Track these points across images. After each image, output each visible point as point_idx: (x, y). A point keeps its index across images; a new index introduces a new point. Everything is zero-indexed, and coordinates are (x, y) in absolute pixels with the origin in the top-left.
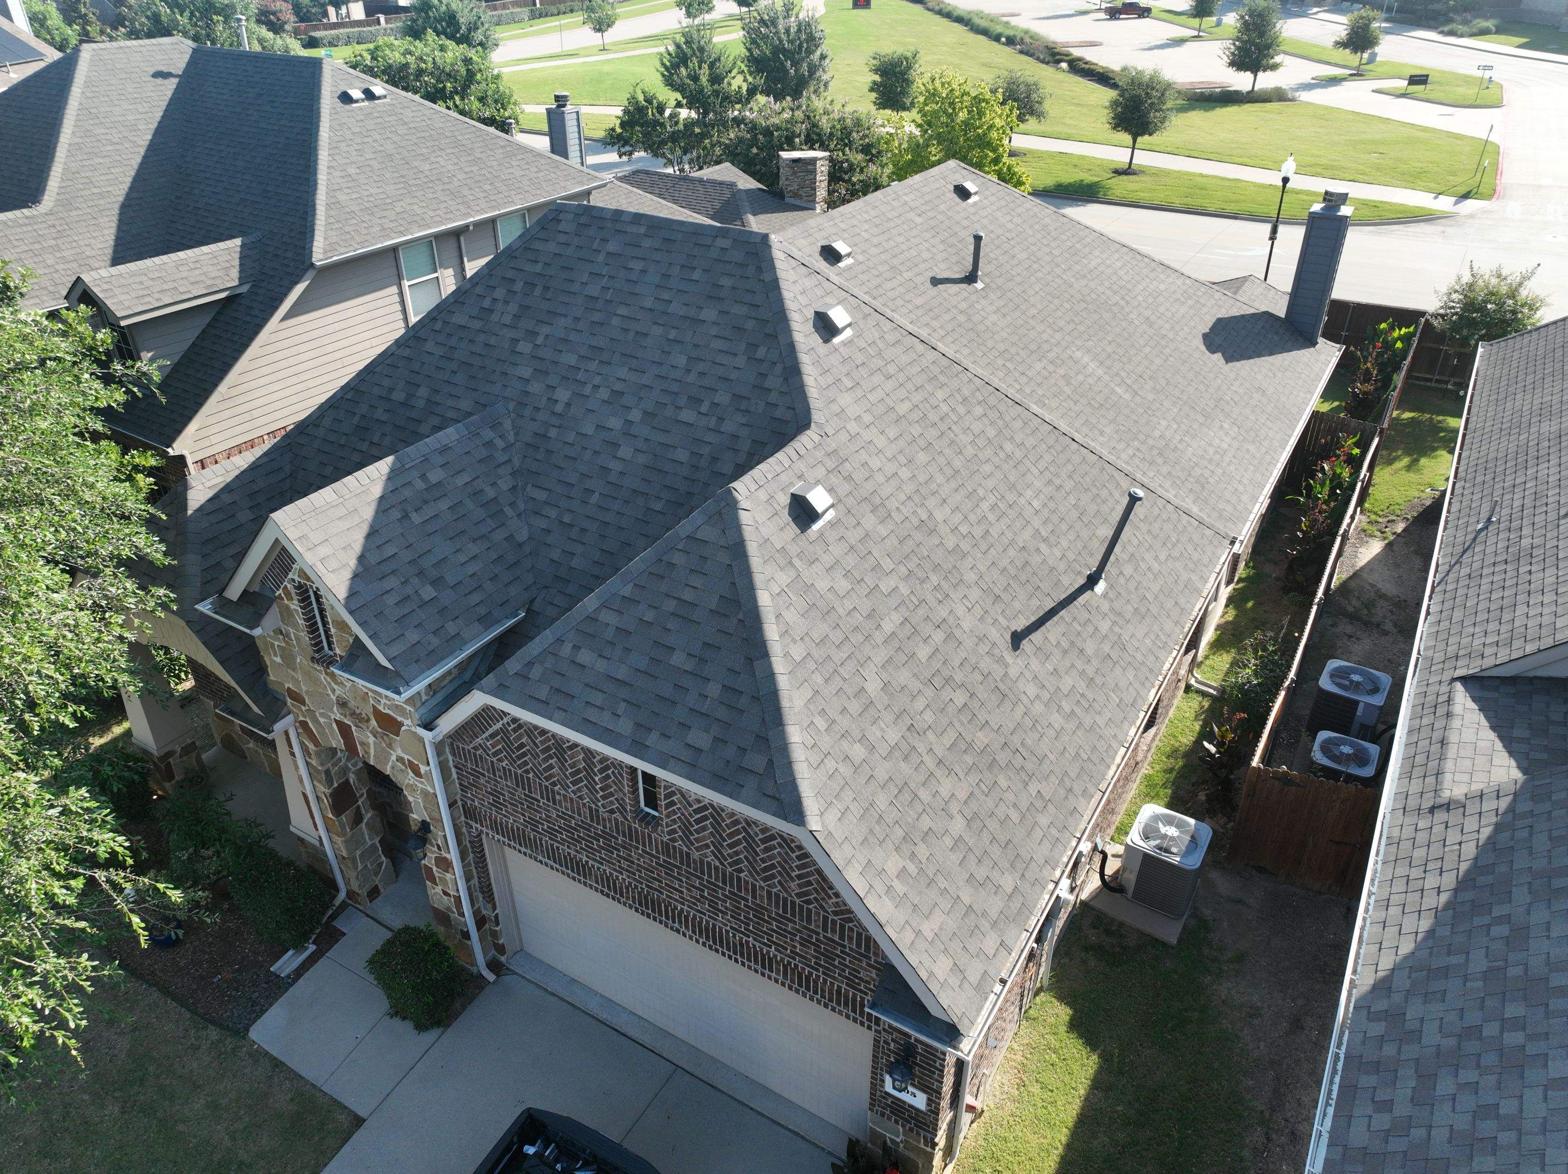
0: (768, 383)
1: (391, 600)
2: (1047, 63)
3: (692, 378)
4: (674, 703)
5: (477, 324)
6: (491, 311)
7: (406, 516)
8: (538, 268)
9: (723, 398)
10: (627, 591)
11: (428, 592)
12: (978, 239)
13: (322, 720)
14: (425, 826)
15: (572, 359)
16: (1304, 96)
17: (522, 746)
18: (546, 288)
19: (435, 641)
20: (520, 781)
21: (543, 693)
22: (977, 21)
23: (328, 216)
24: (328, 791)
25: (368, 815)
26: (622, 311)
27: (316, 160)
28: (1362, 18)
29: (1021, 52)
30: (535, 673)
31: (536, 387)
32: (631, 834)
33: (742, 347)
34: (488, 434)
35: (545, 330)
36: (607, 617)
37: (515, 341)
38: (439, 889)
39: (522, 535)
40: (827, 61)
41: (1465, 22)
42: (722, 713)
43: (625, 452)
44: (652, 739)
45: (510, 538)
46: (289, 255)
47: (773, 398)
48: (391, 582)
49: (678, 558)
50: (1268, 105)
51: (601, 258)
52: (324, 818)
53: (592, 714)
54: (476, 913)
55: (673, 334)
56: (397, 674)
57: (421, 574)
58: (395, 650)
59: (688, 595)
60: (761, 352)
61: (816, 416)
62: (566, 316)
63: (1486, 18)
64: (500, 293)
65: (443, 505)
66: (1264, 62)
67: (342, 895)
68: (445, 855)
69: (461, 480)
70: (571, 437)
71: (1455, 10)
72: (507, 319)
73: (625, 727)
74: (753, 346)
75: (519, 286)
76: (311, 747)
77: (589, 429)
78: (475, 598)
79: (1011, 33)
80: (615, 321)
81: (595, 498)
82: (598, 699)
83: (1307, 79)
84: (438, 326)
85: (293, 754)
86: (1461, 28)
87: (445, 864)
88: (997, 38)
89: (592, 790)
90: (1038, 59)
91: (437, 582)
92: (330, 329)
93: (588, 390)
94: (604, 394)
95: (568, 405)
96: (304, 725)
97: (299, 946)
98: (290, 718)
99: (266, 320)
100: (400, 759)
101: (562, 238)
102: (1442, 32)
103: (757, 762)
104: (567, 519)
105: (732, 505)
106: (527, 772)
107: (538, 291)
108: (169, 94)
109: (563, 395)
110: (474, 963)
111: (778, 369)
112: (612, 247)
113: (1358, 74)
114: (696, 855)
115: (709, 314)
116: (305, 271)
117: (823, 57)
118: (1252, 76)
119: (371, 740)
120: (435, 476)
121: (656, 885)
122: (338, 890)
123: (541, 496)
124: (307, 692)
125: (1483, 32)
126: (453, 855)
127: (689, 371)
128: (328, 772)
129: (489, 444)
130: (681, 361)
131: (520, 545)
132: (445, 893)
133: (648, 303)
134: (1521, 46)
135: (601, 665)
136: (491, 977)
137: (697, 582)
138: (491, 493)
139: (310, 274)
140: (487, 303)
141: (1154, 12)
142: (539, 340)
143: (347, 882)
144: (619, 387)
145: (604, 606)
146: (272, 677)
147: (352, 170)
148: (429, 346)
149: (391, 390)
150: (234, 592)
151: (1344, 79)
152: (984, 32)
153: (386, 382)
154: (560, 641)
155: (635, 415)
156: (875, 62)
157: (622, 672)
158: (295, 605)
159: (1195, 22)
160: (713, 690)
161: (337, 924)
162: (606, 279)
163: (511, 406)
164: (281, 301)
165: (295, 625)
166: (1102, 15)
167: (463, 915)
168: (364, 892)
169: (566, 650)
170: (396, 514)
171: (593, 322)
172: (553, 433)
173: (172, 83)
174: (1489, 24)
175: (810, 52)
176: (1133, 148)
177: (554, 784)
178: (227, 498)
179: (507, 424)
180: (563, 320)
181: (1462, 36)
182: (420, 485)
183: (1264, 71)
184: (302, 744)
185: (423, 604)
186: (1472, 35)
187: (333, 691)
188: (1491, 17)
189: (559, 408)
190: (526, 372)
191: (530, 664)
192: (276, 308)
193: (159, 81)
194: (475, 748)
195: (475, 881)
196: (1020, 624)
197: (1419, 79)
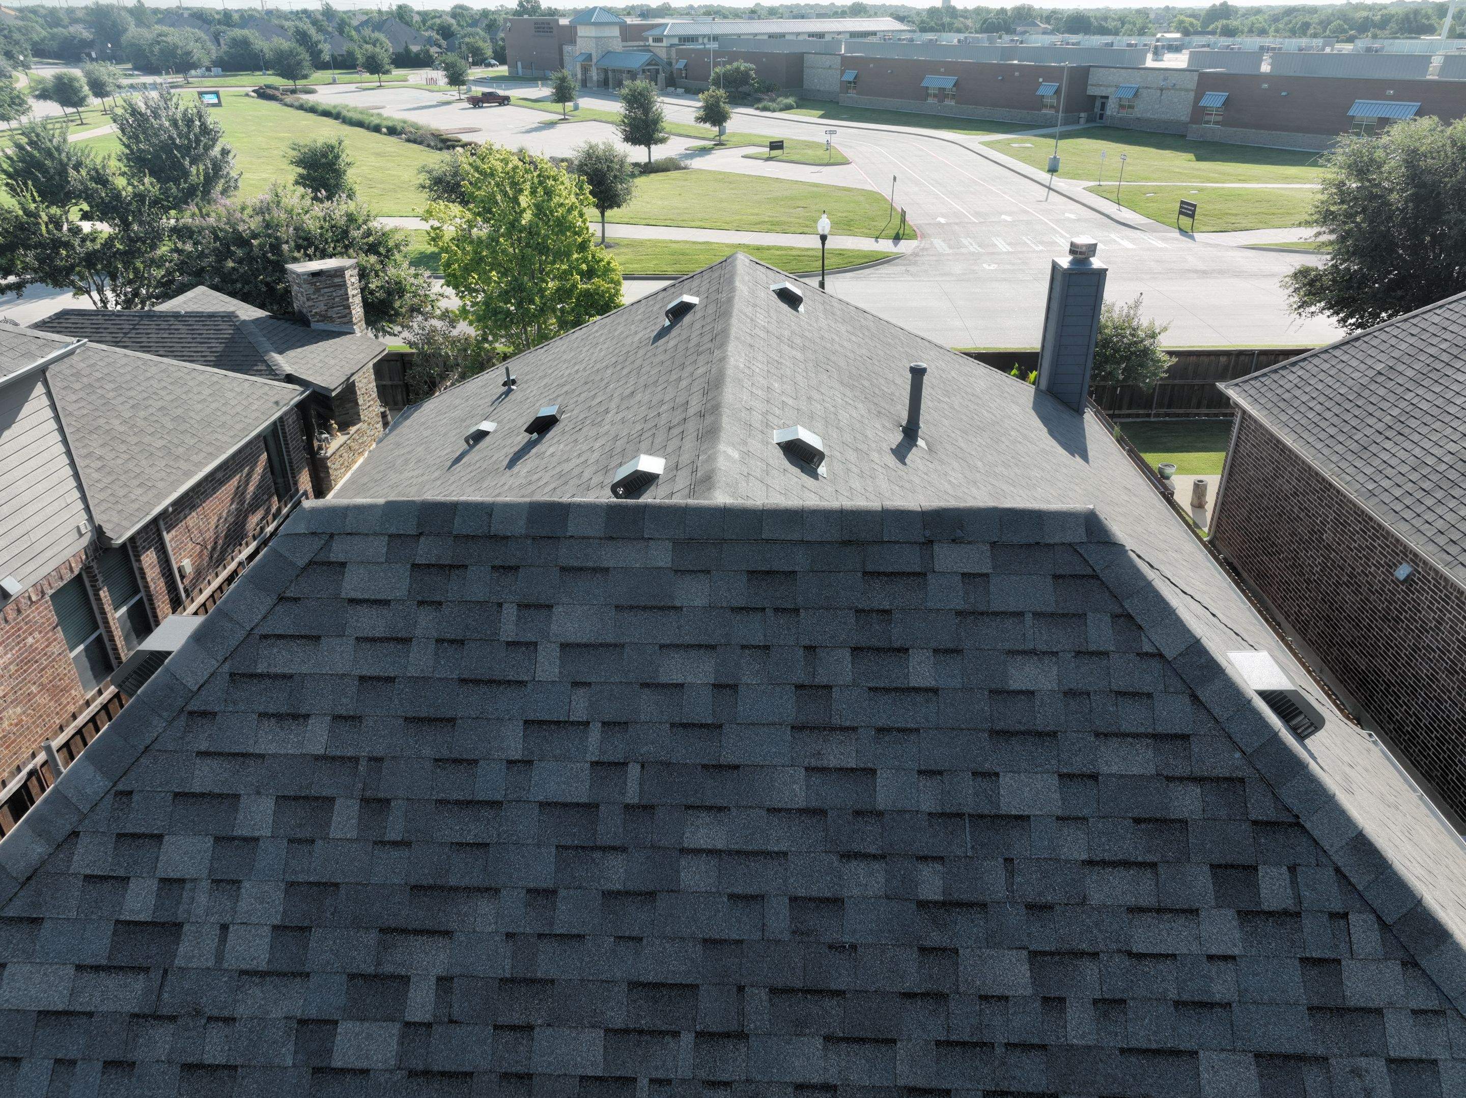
2: (440, 149)
16: (697, 163)
18: (375, 806)
22: (345, 113)
26: (705, 834)
29: (408, 140)
33: (1200, 882)
35: (428, 959)
40: (231, 156)
41: (773, 100)
50: (668, 173)
51: (547, 666)
55: (929, 883)
62: (492, 891)
63: (787, 97)
66: (652, 136)
71: (761, 91)
75: (256, 817)
79: (390, 124)
83: (687, 151)
86: (771, 105)
88: (377, 129)
90: (429, 146)
102: (757, 109)
113: (720, 144)
117: (225, 152)
118: (646, 149)
125: (788, 108)
133: (794, 790)
134: (821, 117)
141: (513, 101)
142: (420, 1005)
151: (712, 149)
152: (360, 124)
156: (295, 153)
159: (559, 107)
162: (595, 734)
166: (467, 105)
171: (608, 895)
174: (790, 101)
175: (207, 148)
176: (603, 222)
180: (485, 907)
181: (774, 111)
183: (656, 143)
186: (781, 110)
188: (791, 95)
197: (776, 145)
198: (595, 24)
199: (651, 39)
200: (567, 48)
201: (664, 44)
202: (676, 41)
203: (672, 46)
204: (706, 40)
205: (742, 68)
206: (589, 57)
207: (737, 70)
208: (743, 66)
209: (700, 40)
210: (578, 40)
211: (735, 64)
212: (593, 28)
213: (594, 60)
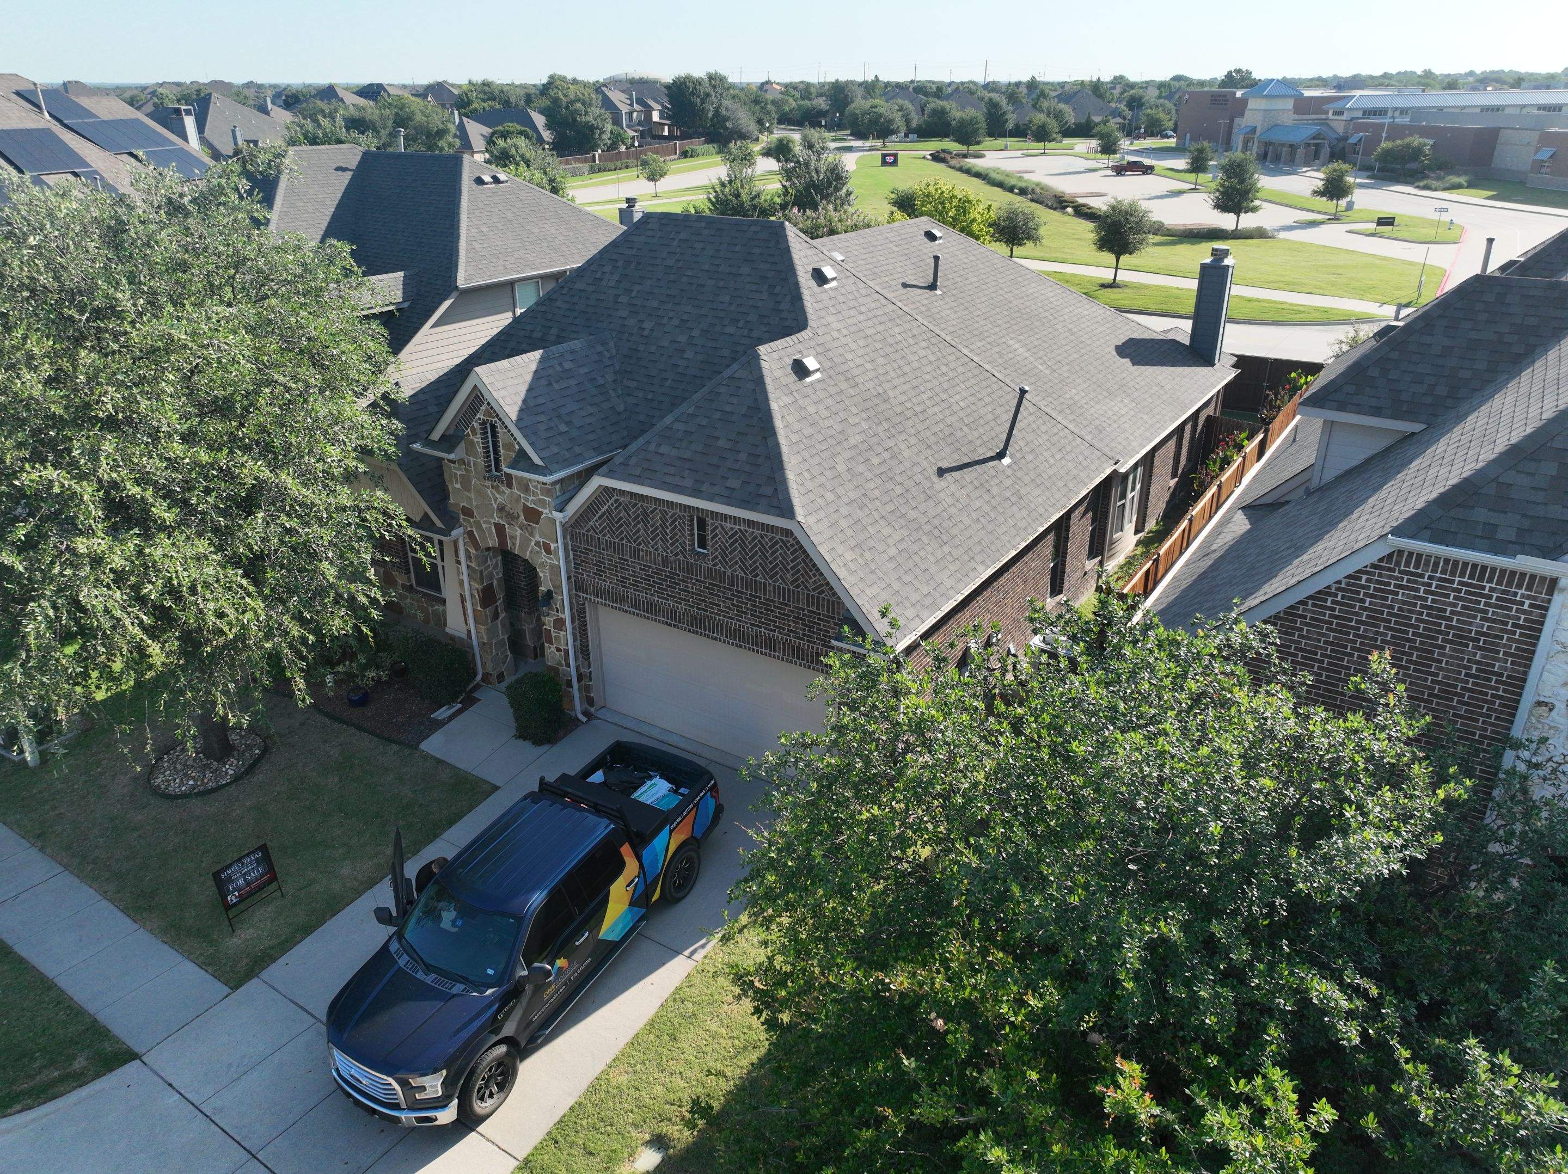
0: (781, 307)
1: (542, 427)
2: (1055, 209)
3: (733, 308)
4: (719, 467)
5: (592, 288)
6: (601, 279)
7: (550, 384)
8: (634, 252)
9: (753, 317)
10: (691, 411)
11: (563, 428)
12: (936, 258)
13: (484, 526)
14: (549, 594)
15: (655, 304)
16: (1283, 235)
17: (621, 518)
18: (639, 263)
19: (567, 455)
20: (617, 549)
21: (638, 472)
22: (993, 175)
23: (467, 257)
24: (480, 587)
25: (502, 615)
26: (689, 273)
27: (459, 221)
28: (1335, 170)
29: (1032, 200)
30: (633, 461)
31: (631, 322)
32: (689, 569)
33: (766, 287)
34: (600, 348)
35: (637, 288)
36: (677, 426)
37: (618, 296)
38: (553, 648)
39: (621, 408)
40: (852, 197)
41: (1438, 178)
42: (747, 468)
43: (689, 354)
44: (705, 487)
45: (612, 408)
46: (439, 282)
47: (784, 315)
48: (542, 418)
49: (723, 390)
50: (1249, 241)
51: (675, 243)
52: (474, 610)
53: (668, 479)
54: (578, 668)
55: (721, 284)
56: (546, 467)
57: (559, 417)
58: (545, 454)
59: (728, 408)
60: (778, 289)
61: (811, 323)
62: (651, 279)
63: (1459, 175)
64: (607, 269)
65: (572, 382)
66: (1245, 204)
67: (479, 677)
68: (561, 615)
69: (583, 370)
70: (653, 349)
71: (1430, 168)
72: (612, 284)
73: (688, 483)
74: (772, 287)
75: (620, 264)
76: (473, 551)
77: (665, 343)
78: (591, 437)
79: (1023, 185)
80: (684, 279)
81: (668, 383)
82: (672, 470)
83: (1290, 222)
84: (564, 291)
85: (458, 562)
86: (1434, 183)
87: (560, 624)
88: (1011, 190)
89: (664, 540)
90: (1047, 206)
91: (568, 423)
92: (463, 338)
93: (665, 320)
94: (675, 322)
95: (652, 330)
96: (470, 534)
97: (450, 701)
98: (461, 530)
99: (422, 325)
100: (537, 544)
101: (650, 233)
102: (1418, 187)
103: (767, 490)
104: (650, 396)
105: (757, 357)
106: (622, 539)
107: (633, 266)
108: (347, 182)
109: (648, 325)
110: (573, 709)
111: (788, 298)
112: (683, 236)
113: (1335, 219)
114: (729, 572)
115: (745, 270)
116: (451, 292)
117: (849, 194)
118: (1235, 217)
119: (519, 532)
120: (568, 365)
121: (703, 606)
122: (475, 675)
123: (633, 384)
124: (477, 507)
125: (1455, 187)
126: (567, 616)
127: (731, 304)
128: (481, 572)
129: (600, 353)
130: (727, 299)
131: (619, 414)
132: (558, 650)
133: (706, 267)
134: (1490, 198)
135: (674, 452)
136: (584, 719)
137: (734, 400)
138: (601, 381)
139: (455, 294)
140: (598, 275)
141: (1156, 170)
142: (634, 294)
143: (484, 664)
144: (685, 317)
145: (677, 420)
146: (452, 501)
147: (484, 229)
148: (558, 304)
149: (532, 331)
150: (436, 436)
151: (1322, 223)
152: (1000, 185)
153: (529, 327)
154: (648, 442)
155: (696, 333)
157: (687, 454)
158: (478, 439)
159: (1192, 177)
160: (743, 456)
161: (476, 695)
162: (678, 255)
163: (614, 334)
164: (434, 312)
165: (475, 455)
166: (1110, 172)
167: (568, 665)
168: (495, 674)
169: (652, 447)
170: (544, 382)
171: (669, 281)
172: (641, 348)
173: (349, 175)
174: (1462, 180)
175: (837, 190)
176: (1117, 268)
177: (640, 544)
178: (422, 397)
179: (612, 344)
180: (649, 281)
181: (1436, 190)
182: (558, 368)
183: (1246, 212)
184: (467, 551)
185: (561, 434)
186: (1445, 189)
187: (496, 499)
188: (1465, 173)
189: (646, 333)
190: (624, 314)
191: (630, 457)
192: (429, 316)
193: (340, 173)
194: (588, 531)
195: (578, 643)
196: (945, 465)
197: (1382, 222)
198: (1266, 97)
199: (1331, 112)
200: (1237, 120)
201: (1344, 117)
202: (1360, 114)
203: (1353, 119)
204: (1397, 114)
205: (1416, 144)
206: (1254, 130)
207: (1408, 146)
208: (1416, 141)
209: (1390, 114)
210: (1247, 113)
211: (1407, 140)
212: (1264, 101)
213: (1258, 134)
